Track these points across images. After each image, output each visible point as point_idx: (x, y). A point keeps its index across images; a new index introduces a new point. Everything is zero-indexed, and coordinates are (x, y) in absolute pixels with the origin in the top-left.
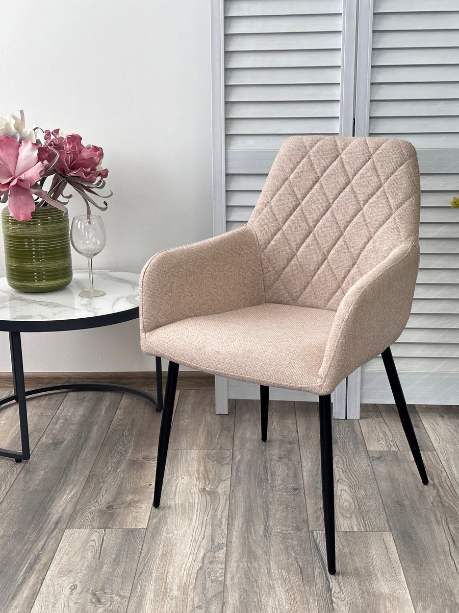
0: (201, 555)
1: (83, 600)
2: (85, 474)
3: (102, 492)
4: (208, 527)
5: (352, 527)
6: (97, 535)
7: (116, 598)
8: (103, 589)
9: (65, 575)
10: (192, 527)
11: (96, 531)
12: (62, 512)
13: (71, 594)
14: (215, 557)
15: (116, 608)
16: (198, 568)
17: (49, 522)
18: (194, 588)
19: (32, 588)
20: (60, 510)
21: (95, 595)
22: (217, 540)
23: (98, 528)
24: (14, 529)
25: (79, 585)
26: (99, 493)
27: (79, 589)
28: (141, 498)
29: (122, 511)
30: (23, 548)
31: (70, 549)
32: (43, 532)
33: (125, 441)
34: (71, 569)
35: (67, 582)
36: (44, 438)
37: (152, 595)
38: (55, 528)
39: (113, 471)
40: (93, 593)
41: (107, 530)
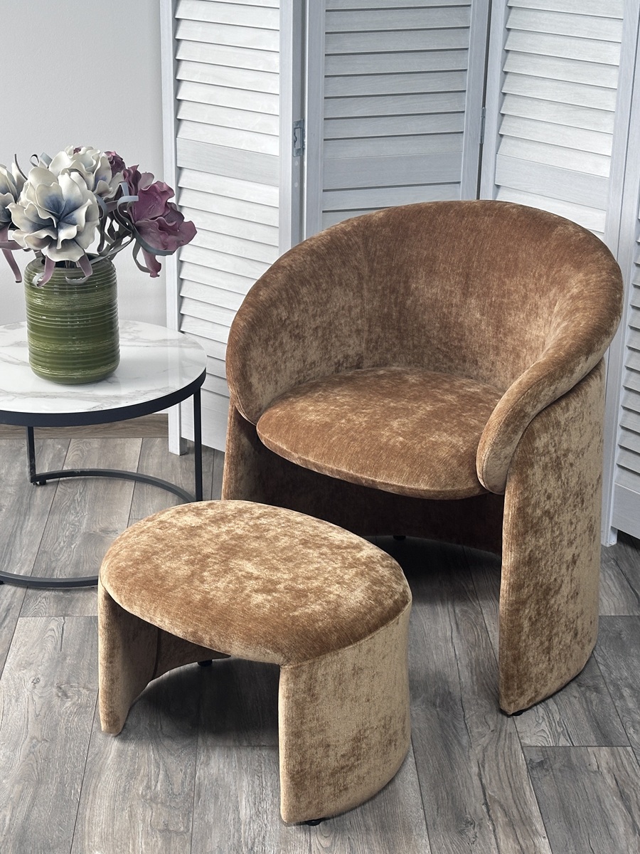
1: (48, 693)
2: (34, 551)
6: (56, 623)
7: (85, 691)
8: (68, 682)
9: (25, 668)
11: (54, 619)
12: (12, 597)
13: (35, 688)
15: (84, 703)
20: (10, 594)
21: (60, 688)
23: (56, 616)
25: (42, 679)
27: (42, 683)
29: (81, 596)
31: (27, 640)
33: (78, 509)
34: (30, 661)
35: (28, 675)
38: (6, 617)
39: (67, 548)
40: (58, 687)
41: (66, 618)
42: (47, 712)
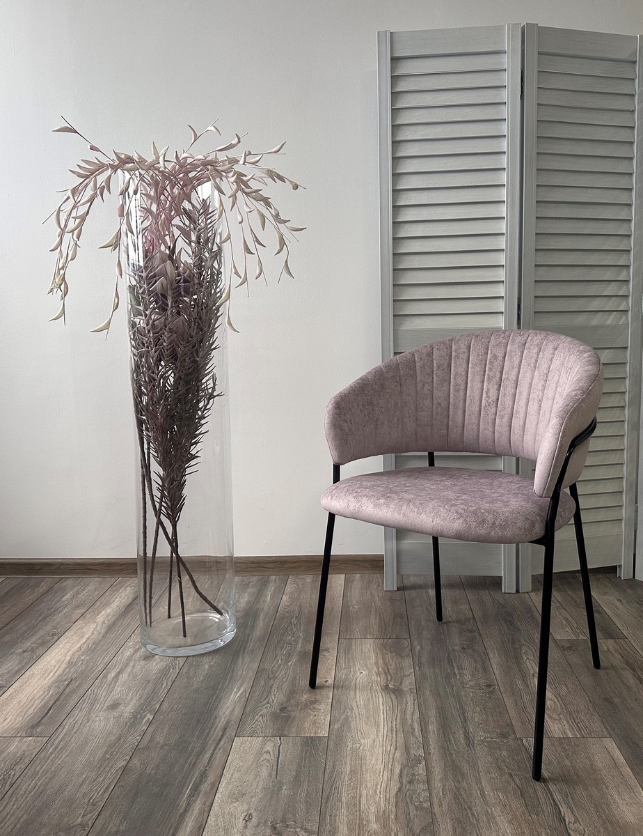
0: (397, 771)
2: (254, 669)
3: (273, 690)
4: (399, 735)
5: (564, 732)
6: (272, 745)
7: (302, 833)
8: (284, 821)
9: (237, 800)
10: (380, 734)
11: (270, 740)
12: (230, 715)
13: (246, 827)
14: (413, 775)
16: (396, 790)
17: (217, 726)
18: (396, 818)
19: (198, 817)
20: (227, 712)
21: (275, 829)
22: (412, 752)
23: (272, 737)
24: (176, 737)
25: (254, 814)
26: (269, 692)
27: (254, 820)
28: (318, 698)
29: (297, 714)
30: (186, 762)
31: (241, 764)
32: (209, 741)
33: (294, 630)
34: (243, 791)
35: (240, 809)
37: (346, 829)
38: (222, 736)
39: (284, 665)
40: (272, 826)
41: (282, 738)
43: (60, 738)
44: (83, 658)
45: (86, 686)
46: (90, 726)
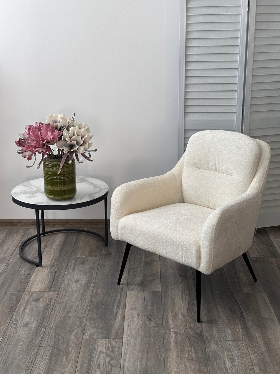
0: (187, 302)
1: (144, 319)
2: (127, 268)
3: (137, 275)
4: (187, 291)
5: (249, 291)
7: (157, 319)
8: (150, 315)
9: (133, 310)
11: (140, 292)
13: (138, 317)
14: (193, 303)
15: (158, 322)
16: (187, 307)
17: (119, 288)
18: (188, 315)
19: (122, 315)
21: (148, 317)
22: (192, 296)
24: (105, 291)
25: (140, 314)
26: (136, 276)
27: (141, 315)
28: (155, 278)
29: (148, 284)
30: (112, 299)
31: (132, 299)
32: (117, 293)
33: (140, 253)
34: (135, 308)
35: (135, 312)
36: (103, 251)
37: (171, 318)
38: (122, 291)
39: (139, 267)
41: (144, 292)
42: (145, 326)
43: (62, 292)
44: (55, 263)
45: (63, 274)
46: (71, 288)
